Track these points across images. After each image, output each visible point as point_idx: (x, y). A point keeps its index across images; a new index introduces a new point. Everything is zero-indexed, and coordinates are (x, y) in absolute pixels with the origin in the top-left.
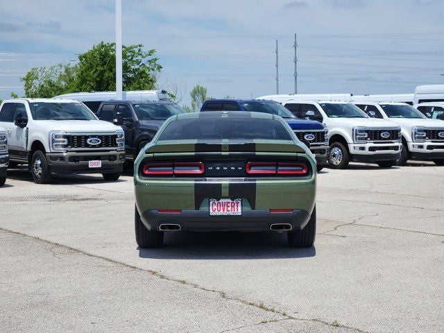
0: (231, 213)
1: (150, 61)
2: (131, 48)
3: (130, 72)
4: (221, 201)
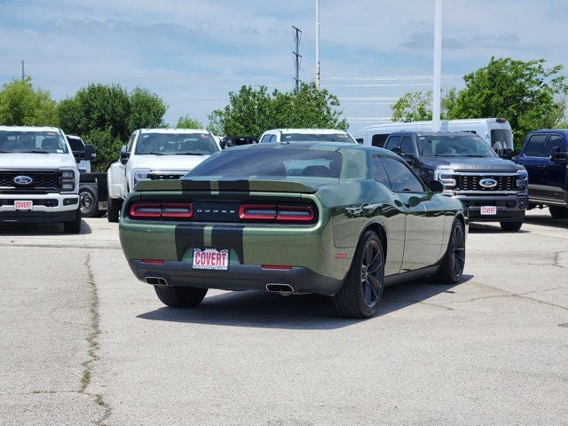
0: (216, 267)
1: (553, 80)
2: (529, 64)
3: (528, 95)
4: (206, 251)
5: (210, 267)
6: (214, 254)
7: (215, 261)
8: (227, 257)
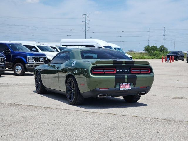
0: (127, 89)
4: (124, 84)
5: (125, 89)
6: (126, 84)
7: (127, 87)
8: (130, 85)
